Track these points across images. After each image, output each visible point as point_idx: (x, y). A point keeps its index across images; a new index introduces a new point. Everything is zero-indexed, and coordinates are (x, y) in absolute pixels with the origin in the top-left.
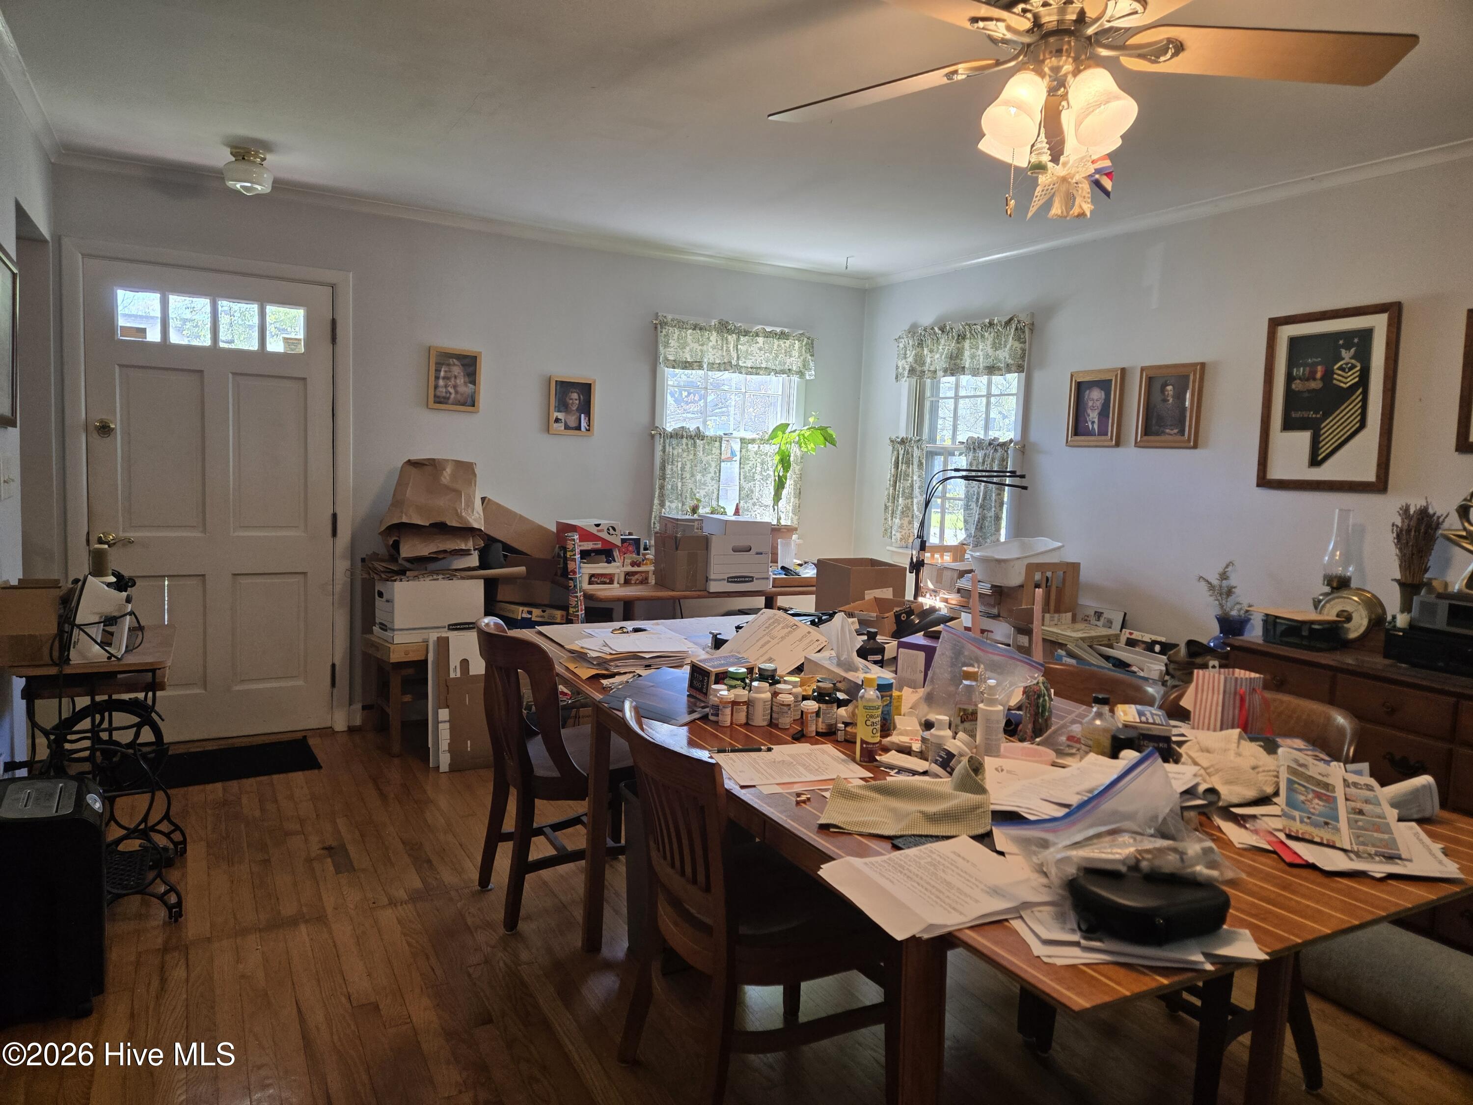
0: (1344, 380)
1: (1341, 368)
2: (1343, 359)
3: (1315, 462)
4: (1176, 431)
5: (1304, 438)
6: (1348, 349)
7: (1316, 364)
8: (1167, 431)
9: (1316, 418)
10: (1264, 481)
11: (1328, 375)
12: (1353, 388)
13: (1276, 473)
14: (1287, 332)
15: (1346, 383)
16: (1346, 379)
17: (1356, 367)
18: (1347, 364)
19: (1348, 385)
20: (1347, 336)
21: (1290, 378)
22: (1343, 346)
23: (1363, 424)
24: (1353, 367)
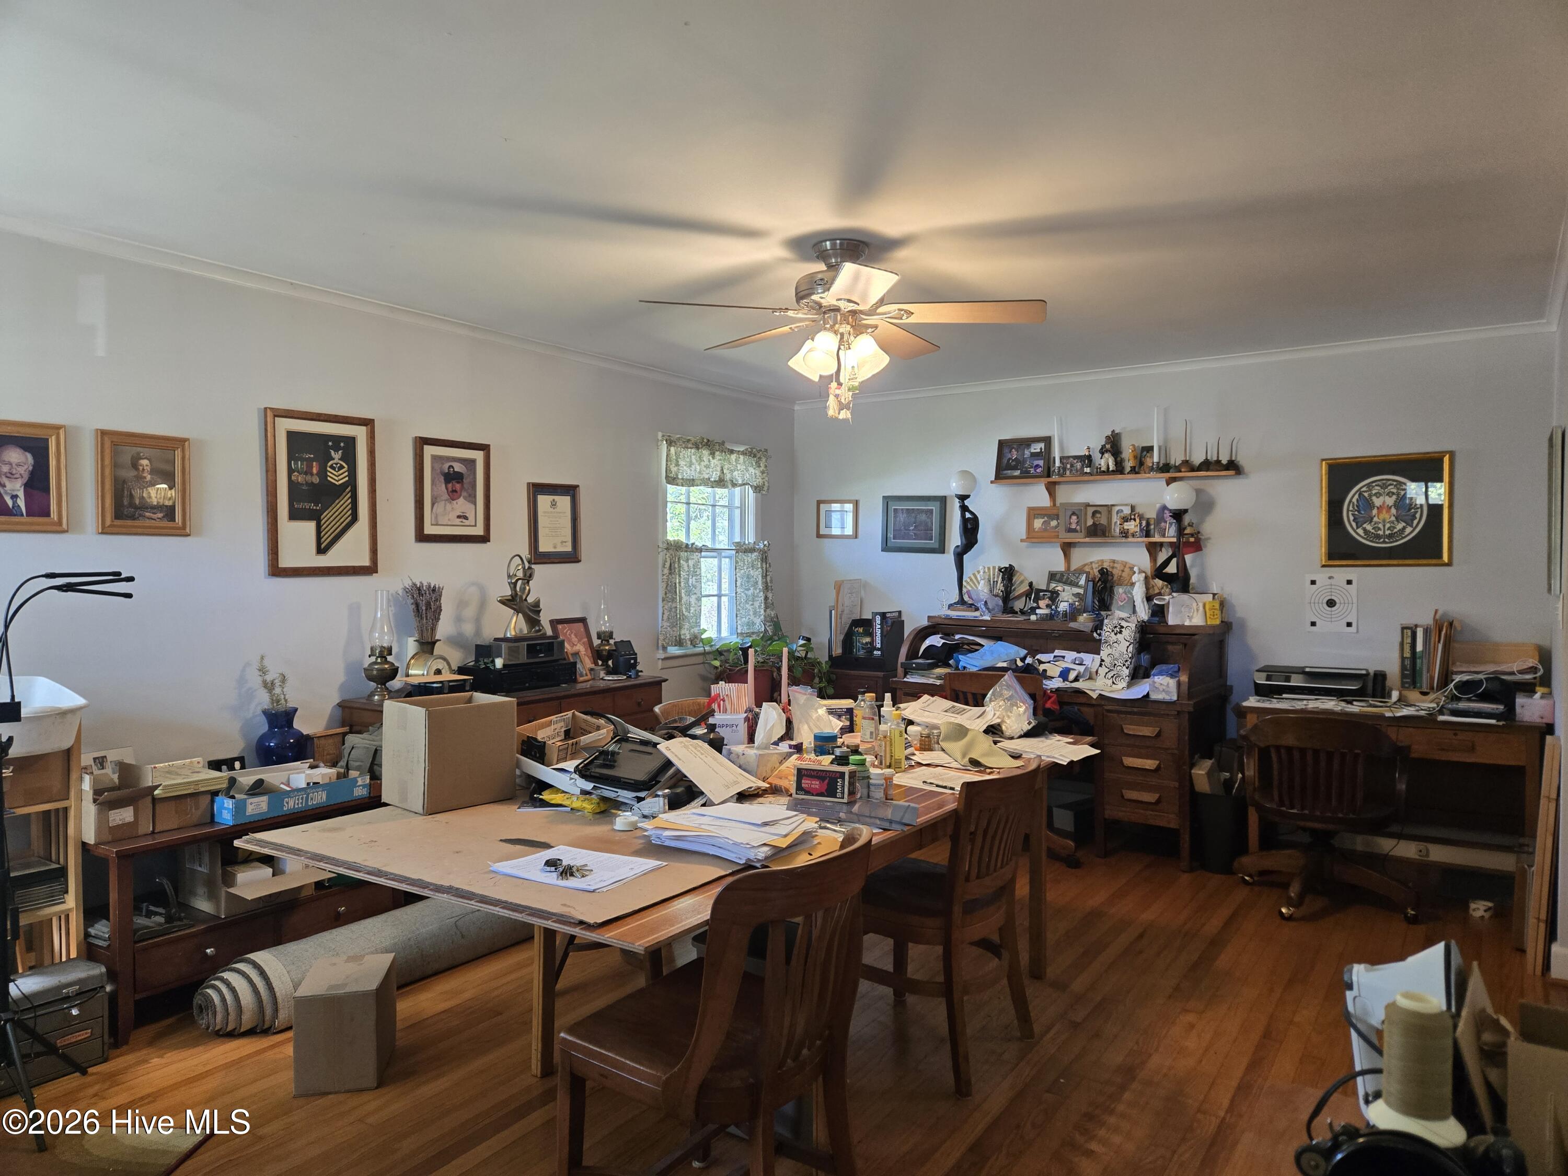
0: (336, 478)
1: (331, 467)
2: (334, 459)
3: (321, 550)
4: (160, 515)
5: (309, 527)
6: (336, 451)
7: (310, 461)
8: (147, 514)
9: (316, 509)
10: (276, 571)
11: (323, 473)
12: (345, 486)
13: (285, 562)
14: (285, 425)
15: (338, 481)
16: (337, 477)
17: (344, 467)
18: (336, 464)
19: (341, 482)
20: (337, 440)
21: (290, 471)
22: (332, 448)
23: (355, 518)
24: (341, 467)
